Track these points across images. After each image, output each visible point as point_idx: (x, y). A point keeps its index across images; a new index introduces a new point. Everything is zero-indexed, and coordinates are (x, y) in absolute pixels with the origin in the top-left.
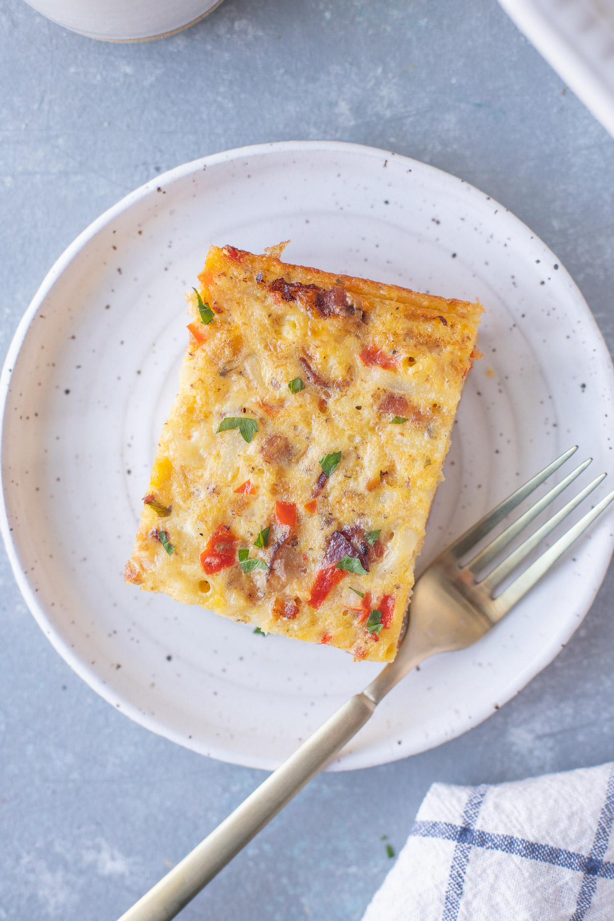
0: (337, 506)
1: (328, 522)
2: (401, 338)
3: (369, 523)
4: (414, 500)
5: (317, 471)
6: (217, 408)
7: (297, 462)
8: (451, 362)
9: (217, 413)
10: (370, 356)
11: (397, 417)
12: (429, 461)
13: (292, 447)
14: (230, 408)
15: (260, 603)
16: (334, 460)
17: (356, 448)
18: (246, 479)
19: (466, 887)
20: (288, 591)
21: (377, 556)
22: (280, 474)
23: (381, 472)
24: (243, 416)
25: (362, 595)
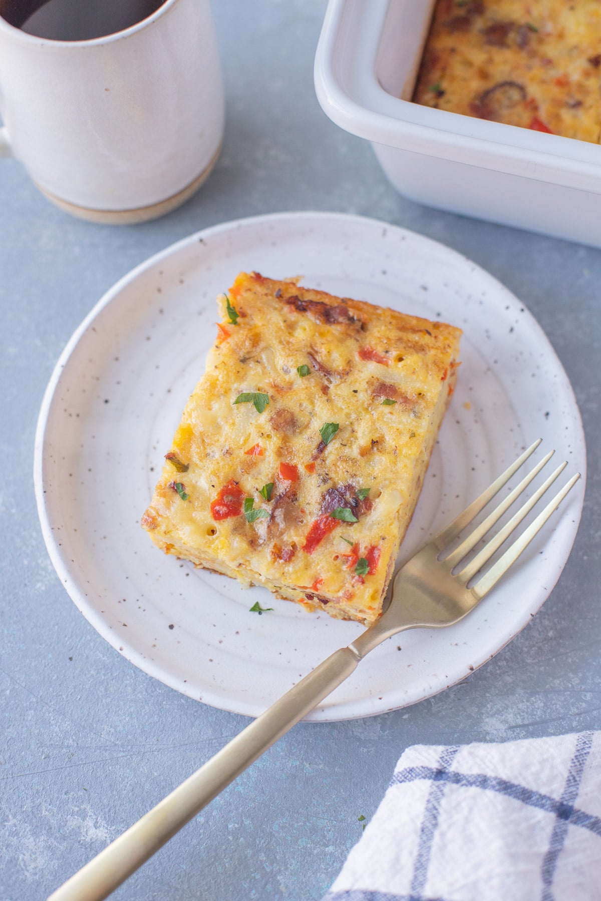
0: (333, 468)
1: (325, 481)
2: (393, 342)
3: (360, 482)
4: (400, 465)
5: (317, 439)
6: (235, 385)
7: (301, 433)
8: (434, 362)
9: (235, 390)
10: (367, 355)
11: (387, 399)
12: (414, 434)
13: (297, 420)
14: (247, 387)
15: (260, 548)
16: (332, 431)
17: (351, 423)
18: (256, 443)
19: (441, 819)
20: (285, 538)
21: (366, 508)
22: (285, 439)
23: (372, 440)
24: (258, 392)
25: (352, 544)
